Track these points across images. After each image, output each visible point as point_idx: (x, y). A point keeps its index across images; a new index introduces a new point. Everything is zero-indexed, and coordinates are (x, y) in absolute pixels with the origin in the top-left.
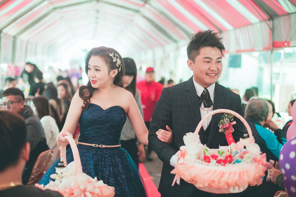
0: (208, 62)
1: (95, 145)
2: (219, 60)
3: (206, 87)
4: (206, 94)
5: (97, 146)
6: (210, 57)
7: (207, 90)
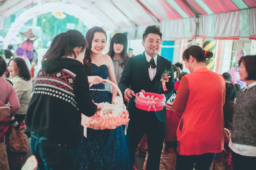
0: (151, 41)
1: (94, 90)
2: (158, 41)
3: (152, 57)
4: (152, 61)
5: (96, 90)
6: (152, 38)
7: (153, 59)
